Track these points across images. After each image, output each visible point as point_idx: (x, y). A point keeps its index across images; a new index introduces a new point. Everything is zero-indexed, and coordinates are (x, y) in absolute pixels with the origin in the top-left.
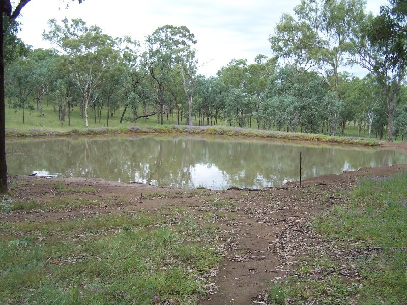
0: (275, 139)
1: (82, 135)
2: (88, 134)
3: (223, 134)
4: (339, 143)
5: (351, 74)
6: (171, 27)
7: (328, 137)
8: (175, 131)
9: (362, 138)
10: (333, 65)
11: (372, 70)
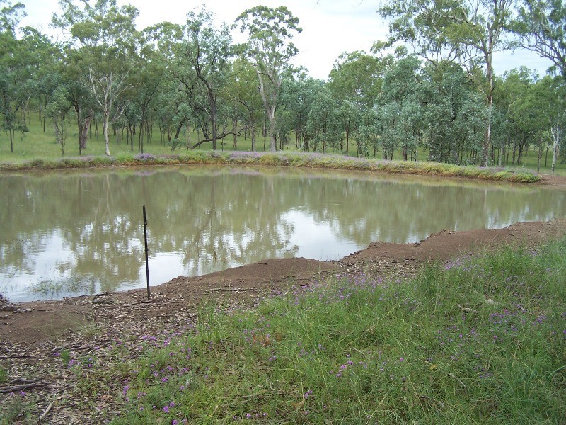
0: (368, 172)
1: (48, 168)
2: (61, 167)
3: (287, 165)
4: (471, 177)
5: (532, 71)
6: (265, 9)
7: (454, 168)
8: (214, 161)
9: (512, 169)
10: (484, 50)
11: (556, 60)
